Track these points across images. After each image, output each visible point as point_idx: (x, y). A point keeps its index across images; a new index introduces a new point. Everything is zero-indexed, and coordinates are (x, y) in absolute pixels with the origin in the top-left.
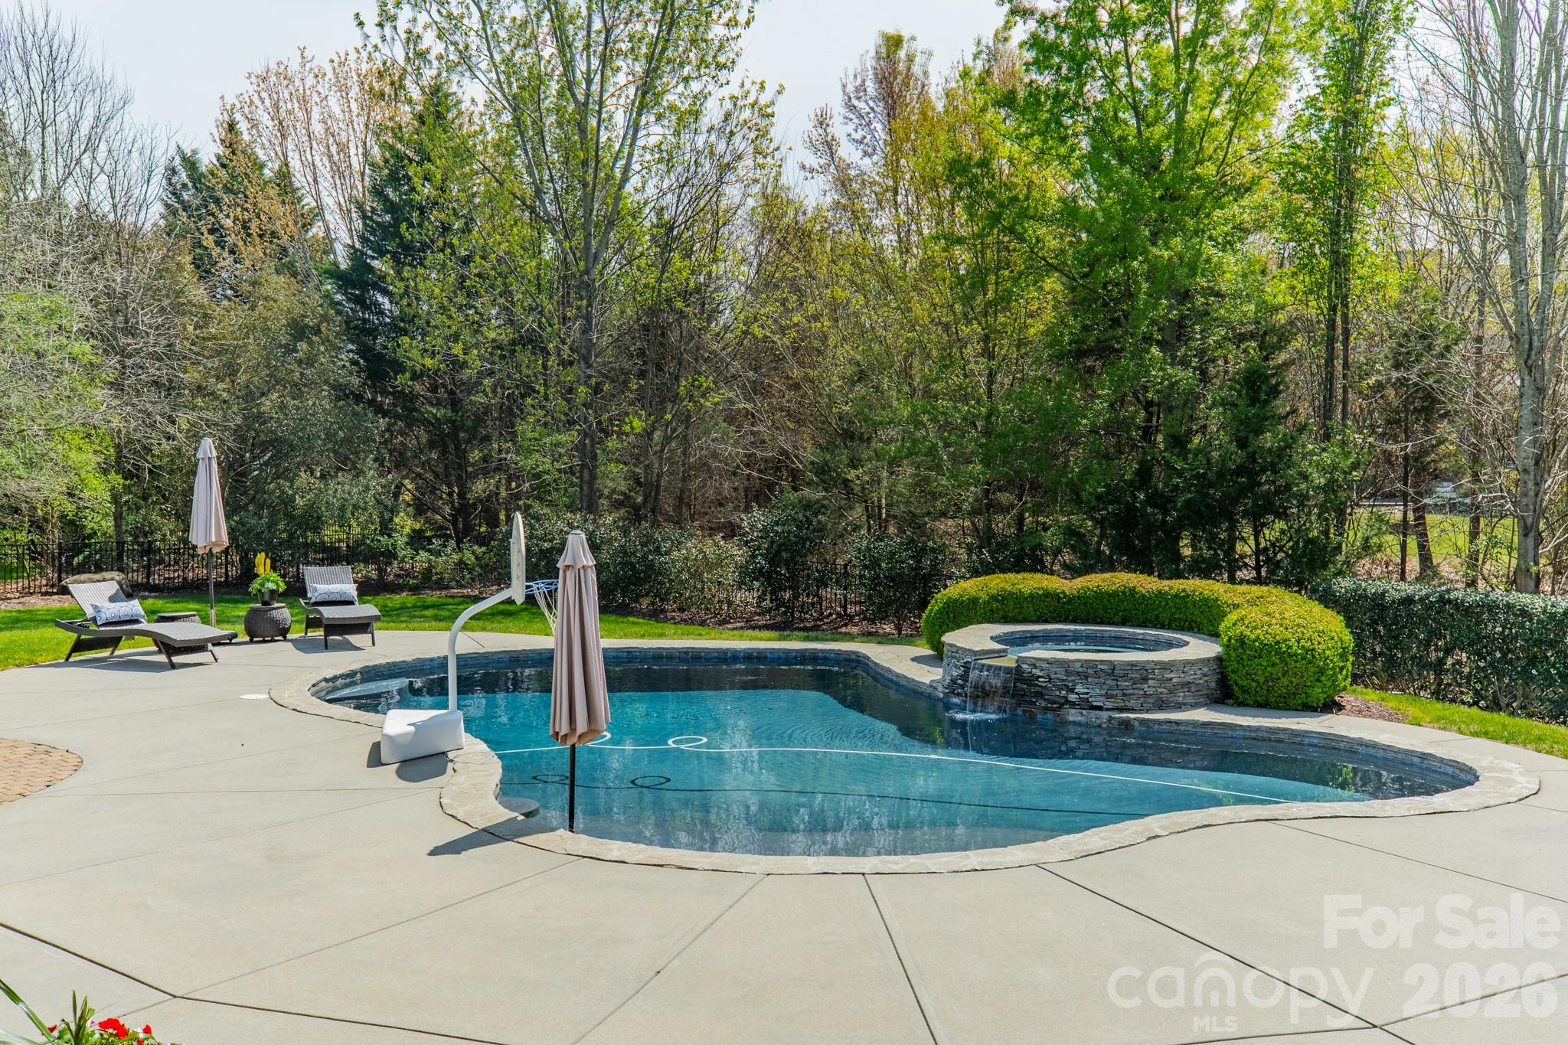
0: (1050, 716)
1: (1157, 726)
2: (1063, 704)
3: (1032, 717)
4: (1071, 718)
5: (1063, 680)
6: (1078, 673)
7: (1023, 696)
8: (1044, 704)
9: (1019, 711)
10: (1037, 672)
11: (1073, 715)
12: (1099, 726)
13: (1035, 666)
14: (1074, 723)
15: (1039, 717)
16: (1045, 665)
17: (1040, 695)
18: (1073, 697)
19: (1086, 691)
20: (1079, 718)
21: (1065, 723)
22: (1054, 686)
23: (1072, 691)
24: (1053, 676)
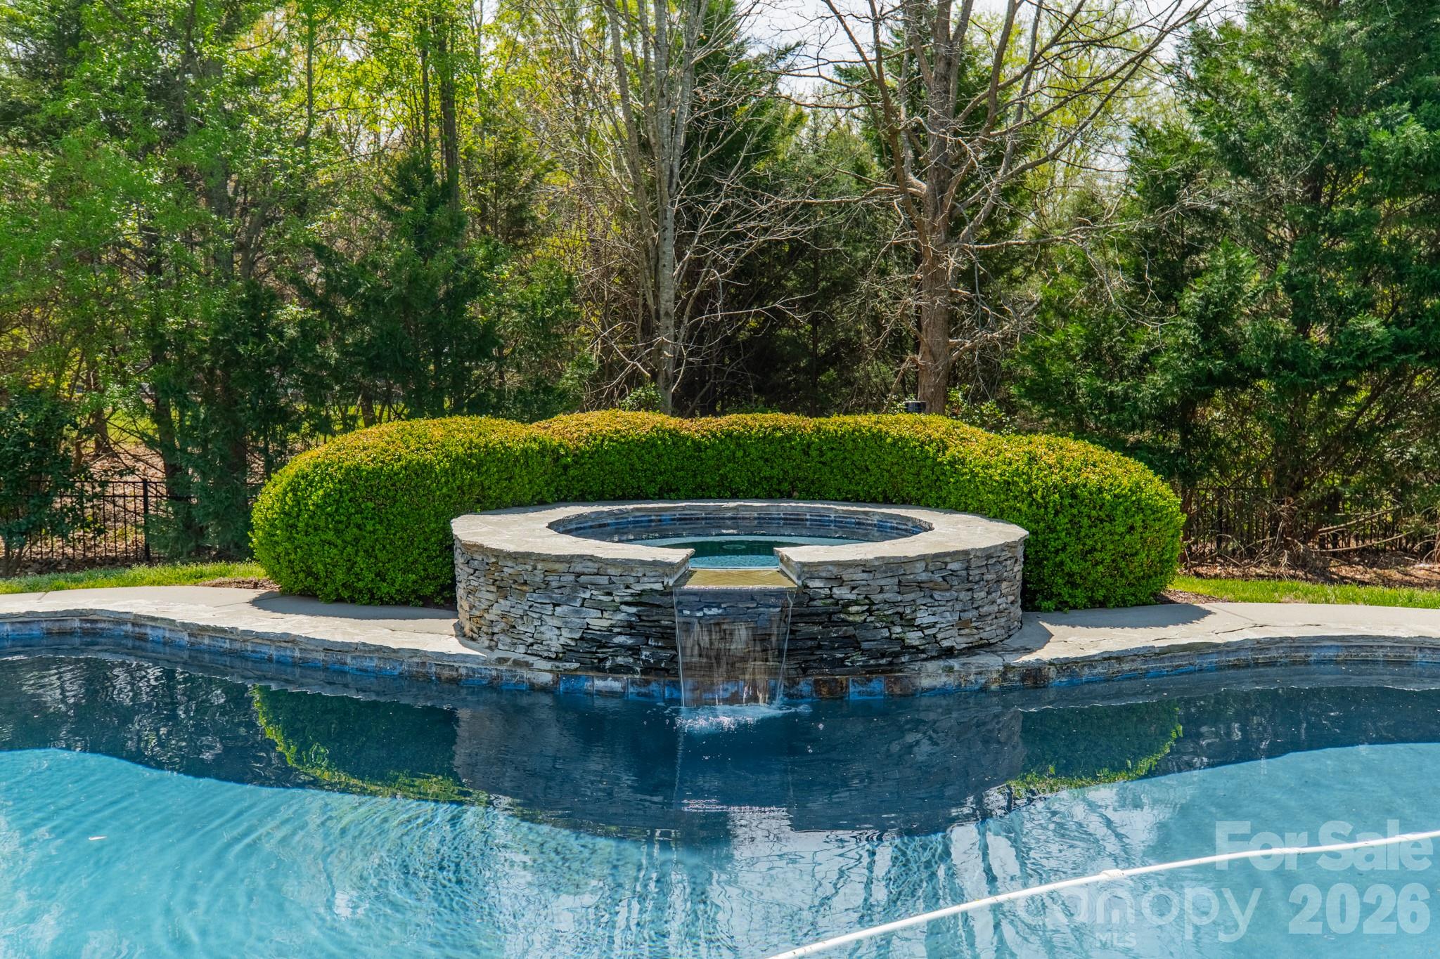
0: (878, 685)
1: (1086, 670)
2: (897, 655)
3: (837, 693)
4: (926, 682)
5: (895, 604)
6: (920, 585)
7: (811, 650)
8: (859, 659)
9: (804, 686)
10: (843, 593)
11: (931, 676)
12: (984, 689)
13: (840, 581)
14: (931, 690)
15: (854, 692)
16: (859, 575)
17: (852, 643)
18: (913, 637)
19: (932, 619)
20: (942, 680)
21: (910, 696)
22: (880, 620)
23: (910, 624)
24: (877, 598)
